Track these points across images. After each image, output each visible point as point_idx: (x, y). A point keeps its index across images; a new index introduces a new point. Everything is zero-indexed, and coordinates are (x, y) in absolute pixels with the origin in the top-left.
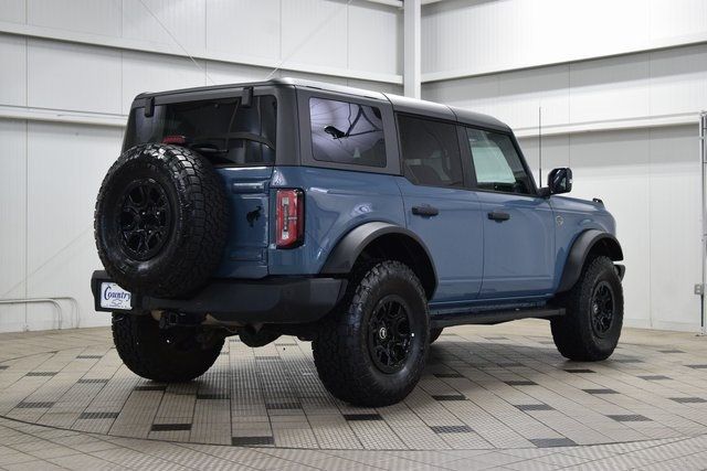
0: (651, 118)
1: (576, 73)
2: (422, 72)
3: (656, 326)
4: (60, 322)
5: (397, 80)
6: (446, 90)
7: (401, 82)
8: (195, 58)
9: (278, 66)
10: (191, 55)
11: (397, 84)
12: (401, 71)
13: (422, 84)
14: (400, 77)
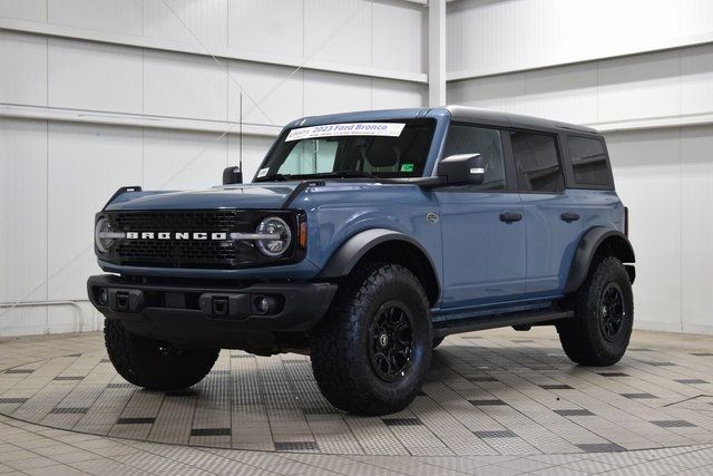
2: (448, 70)
3: (687, 330)
4: (81, 325)
5: (422, 78)
6: (471, 89)
7: (425, 81)
8: (216, 57)
9: (300, 65)
10: (212, 54)
11: (421, 83)
12: (425, 70)
13: (447, 82)
14: (425, 76)
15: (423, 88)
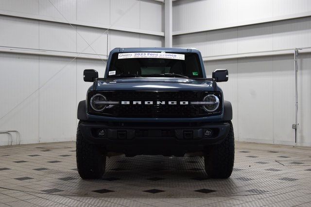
0: (273, 51)
1: (240, 32)
2: (173, 31)
3: (275, 143)
5: (162, 34)
6: (183, 39)
8: (72, 24)
9: (109, 28)
11: (162, 36)
12: (163, 31)
13: (173, 36)
14: (163, 33)
15: (162, 38)
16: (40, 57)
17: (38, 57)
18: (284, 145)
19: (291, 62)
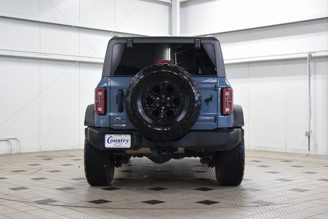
0: (286, 55)
1: (251, 34)
3: (288, 151)
8: (74, 27)
16: (41, 61)
17: (39, 61)
18: (297, 154)
19: (304, 66)
